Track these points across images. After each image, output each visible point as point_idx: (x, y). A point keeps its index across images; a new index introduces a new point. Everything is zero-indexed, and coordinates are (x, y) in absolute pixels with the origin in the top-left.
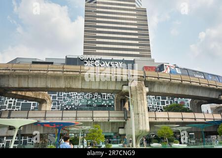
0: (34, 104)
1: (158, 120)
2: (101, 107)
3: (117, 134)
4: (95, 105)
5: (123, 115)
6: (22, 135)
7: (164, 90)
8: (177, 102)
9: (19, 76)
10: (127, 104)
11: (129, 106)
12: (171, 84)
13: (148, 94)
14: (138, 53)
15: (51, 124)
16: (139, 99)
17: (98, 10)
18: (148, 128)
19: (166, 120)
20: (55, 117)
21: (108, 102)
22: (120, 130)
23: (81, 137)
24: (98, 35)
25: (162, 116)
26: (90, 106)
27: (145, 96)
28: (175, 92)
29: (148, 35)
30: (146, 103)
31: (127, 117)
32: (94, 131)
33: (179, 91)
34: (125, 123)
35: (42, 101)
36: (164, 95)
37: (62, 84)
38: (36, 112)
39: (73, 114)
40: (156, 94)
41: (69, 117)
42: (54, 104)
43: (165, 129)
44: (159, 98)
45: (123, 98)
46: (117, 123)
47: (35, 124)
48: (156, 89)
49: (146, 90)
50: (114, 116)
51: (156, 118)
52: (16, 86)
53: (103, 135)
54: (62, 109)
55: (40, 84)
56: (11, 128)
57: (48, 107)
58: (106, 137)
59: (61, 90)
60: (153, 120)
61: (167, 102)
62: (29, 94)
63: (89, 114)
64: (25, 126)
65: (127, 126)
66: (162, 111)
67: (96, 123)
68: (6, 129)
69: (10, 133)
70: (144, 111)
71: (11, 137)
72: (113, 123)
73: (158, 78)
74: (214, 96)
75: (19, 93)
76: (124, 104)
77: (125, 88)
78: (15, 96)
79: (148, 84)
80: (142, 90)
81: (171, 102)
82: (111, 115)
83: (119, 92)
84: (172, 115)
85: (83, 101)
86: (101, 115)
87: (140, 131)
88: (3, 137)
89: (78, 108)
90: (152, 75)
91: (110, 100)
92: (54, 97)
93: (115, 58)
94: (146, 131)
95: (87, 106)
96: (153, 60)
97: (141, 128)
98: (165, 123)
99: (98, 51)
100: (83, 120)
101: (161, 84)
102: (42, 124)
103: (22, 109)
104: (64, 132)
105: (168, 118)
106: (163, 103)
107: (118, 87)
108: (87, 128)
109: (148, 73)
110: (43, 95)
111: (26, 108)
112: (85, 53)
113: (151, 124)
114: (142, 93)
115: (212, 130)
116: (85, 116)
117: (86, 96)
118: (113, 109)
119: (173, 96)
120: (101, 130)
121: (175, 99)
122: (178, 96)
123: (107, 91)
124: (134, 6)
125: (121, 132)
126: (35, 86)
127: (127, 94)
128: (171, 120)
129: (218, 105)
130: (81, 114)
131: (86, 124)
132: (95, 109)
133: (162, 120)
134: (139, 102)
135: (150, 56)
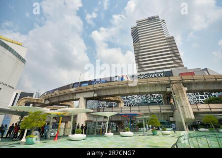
0: (114, 104)
1: (200, 111)
2: (153, 103)
3: (168, 120)
4: (149, 102)
5: (170, 108)
6: (111, 121)
7: (201, 88)
8: (215, 96)
10: (172, 100)
11: (174, 102)
12: (206, 83)
13: (187, 92)
14: (173, 65)
15: (125, 115)
16: (181, 96)
17: (141, 46)
18: (193, 117)
19: (209, 110)
20: (126, 110)
21: (158, 100)
22: (170, 118)
23: (144, 123)
24: (144, 60)
25: (204, 107)
26: (146, 103)
27: (185, 94)
28: (212, 89)
29: (178, 52)
30: (187, 98)
32: (152, 119)
34: (173, 113)
35: (118, 102)
36: (202, 92)
37: (128, 91)
38: (116, 108)
39: (136, 108)
40: (194, 92)
41: (135, 110)
42: (125, 103)
43: (209, 117)
44: (197, 94)
45: (168, 97)
46: (167, 113)
47: (117, 115)
48: (193, 88)
49: (186, 89)
50: (165, 109)
51: (198, 109)
52: (105, 95)
53: (159, 122)
54: (130, 106)
55: (116, 92)
56: (105, 117)
57: (122, 105)
58: (161, 123)
59: (127, 95)
60: (196, 111)
61: (206, 97)
62: (111, 98)
63: (146, 108)
64: (111, 116)
65: (175, 115)
66: (203, 103)
67: (152, 113)
68: (103, 118)
69: (105, 120)
70: (187, 104)
71: (105, 122)
72: (164, 113)
73: (194, 80)
75: (107, 98)
76: (170, 100)
77: (168, 90)
78: (105, 100)
79: (185, 85)
80: (182, 89)
81: (209, 96)
82: (162, 108)
83: (165, 93)
84: (212, 106)
85: (141, 100)
86: (155, 109)
88: (102, 122)
89: (139, 105)
90: (188, 79)
91: (159, 98)
92: (124, 99)
93: (158, 71)
94: (191, 119)
95: (144, 103)
96: (186, 68)
97: (187, 117)
98: (208, 113)
100: (143, 112)
101: (197, 83)
102: (121, 115)
103: (109, 107)
104: (133, 119)
105: (210, 109)
106: (202, 98)
107: (163, 89)
108: (147, 117)
109: (184, 77)
110: (119, 98)
111: (111, 106)
113: (195, 113)
114: (182, 92)
116: (144, 109)
117: (142, 97)
118: (162, 104)
119: (210, 92)
120: (157, 118)
121: (213, 94)
122: (215, 91)
123: (156, 93)
124: (164, 37)
125: (171, 119)
126: (114, 94)
127: (170, 93)
128: (213, 110)
130: (141, 108)
131: (146, 114)
132: (150, 105)
133: (204, 110)
134: (181, 98)
135: (183, 66)
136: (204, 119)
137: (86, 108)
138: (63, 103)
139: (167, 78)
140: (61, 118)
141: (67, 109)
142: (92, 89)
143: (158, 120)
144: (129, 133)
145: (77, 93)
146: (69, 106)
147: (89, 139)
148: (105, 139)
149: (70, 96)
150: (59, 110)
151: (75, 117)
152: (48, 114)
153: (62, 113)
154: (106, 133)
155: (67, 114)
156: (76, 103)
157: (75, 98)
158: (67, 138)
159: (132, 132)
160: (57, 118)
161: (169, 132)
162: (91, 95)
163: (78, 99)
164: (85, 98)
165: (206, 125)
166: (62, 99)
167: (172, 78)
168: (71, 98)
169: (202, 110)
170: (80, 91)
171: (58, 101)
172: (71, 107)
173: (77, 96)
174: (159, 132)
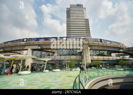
0: (51, 54)
1: (94, 59)
3: (79, 64)
4: (71, 54)
5: (81, 57)
6: (48, 64)
7: (96, 48)
9: (46, 45)
12: (99, 46)
13: (90, 50)
14: (86, 35)
15: (57, 60)
16: (87, 51)
17: (71, 21)
18: (90, 62)
19: (97, 59)
20: (58, 58)
21: (75, 53)
22: (80, 62)
23: (67, 65)
24: (71, 29)
25: (96, 58)
26: (69, 54)
28: (100, 49)
29: (89, 28)
30: (89, 53)
31: (82, 58)
32: (71, 63)
33: (102, 49)
34: (82, 60)
35: (54, 53)
36: (96, 50)
38: (52, 56)
40: (93, 50)
41: (63, 58)
42: (58, 54)
43: (97, 62)
44: (94, 51)
46: (79, 60)
47: (52, 60)
48: (93, 48)
49: (90, 48)
50: (78, 57)
51: (93, 58)
52: (46, 48)
54: (60, 55)
56: (45, 61)
57: (56, 54)
58: (75, 65)
60: (92, 59)
61: (97, 53)
62: (50, 50)
64: (49, 61)
66: (95, 56)
67: (72, 60)
68: (43, 62)
69: (45, 63)
70: (89, 56)
72: (77, 60)
73: (94, 44)
74: (117, 50)
75: (47, 50)
78: (45, 51)
79: (90, 46)
81: (99, 53)
82: (77, 57)
84: (99, 57)
85: (67, 52)
86: (73, 57)
87: (87, 63)
88: (42, 64)
89: (65, 55)
90: (91, 43)
92: (57, 51)
95: (68, 54)
97: (88, 62)
98: (97, 60)
100: (67, 59)
101: (95, 46)
102: (54, 60)
103: (48, 55)
104: (61, 63)
105: (98, 58)
106: (96, 53)
108: (69, 61)
110: (54, 51)
111: (49, 55)
113: (92, 60)
114: (88, 49)
115: (116, 63)
116: (68, 58)
117: (68, 51)
118: (77, 55)
119: (100, 50)
121: (101, 52)
122: (102, 50)
123: (75, 49)
124: (84, 18)
125: (81, 63)
128: (99, 59)
129: (118, 54)
130: (66, 57)
131: (68, 60)
132: (71, 55)
133: (96, 59)
134: (87, 53)
135: (90, 36)
136: (94, 63)
137: (32, 55)
138: (15, 52)
140: (13, 61)
141: (18, 55)
142: (37, 44)
143: (74, 63)
144: (58, 70)
145: (26, 45)
146: (20, 54)
147: (33, 74)
149: (20, 47)
150: (11, 56)
151: (24, 61)
152: (2, 58)
153: (14, 58)
154: (44, 70)
155: (18, 59)
156: (25, 52)
157: (24, 48)
158: (17, 74)
159: (60, 69)
160: (9, 61)
161: (79, 69)
162: (37, 47)
163: (27, 50)
164: (32, 49)
165: (95, 66)
166: (14, 49)
168: (21, 49)
169: (95, 59)
170: (28, 44)
171: (11, 50)
172: (22, 54)
173: (26, 48)
174: (73, 69)
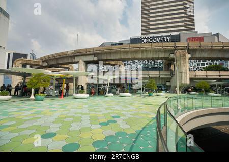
1: (197, 77)
2: (154, 69)
3: (165, 85)
4: (150, 67)
5: (169, 74)
6: (111, 84)
7: (205, 55)
8: (216, 64)
9: (106, 53)
10: (172, 66)
11: (174, 68)
12: (211, 50)
13: (190, 59)
14: (183, 28)
16: (182, 62)
18: (188, 82)
19: (205, 77)
21: (159, 65)
24: (151, 19)
25: (201, 74)
26: (147, 68)
27: (187, 61)
30: (188, 65)
32: (150, 83)
33: (220, 56)
34: (171, 79)
36: (204, 59)
37: (130, 56)
40: (196, 59)
43: (203, 83)
44: (199, 61)
45: (170, 63)
46: (165, 78)
48: (197, 55)
49: (190, 56)
50: (164, 74)
51: (195, 76)
53: (156, 86)
55: (118, 57)
58: (157, 86)
59: (129, 59)
60: (193, 77)
61: (207, 64)
62: (112, 63)
63: (146, 73)
65: (172, 80)
66: (201, 70)
67: (151, 78)
70: (186, 71)
71: (106, 85)
72: (162, 78)
73: (200, 46)
75: (107, 62)
77: (172, 56)
78: (105, 64)
79: (189, 51)
80: (185, 56)
81: (210, 64)
82: (161, 74)
83: (167, 59)
84: (210, 73)
85: (142, 65)
86: (154, 74)
87: (182, 84)
90: (194, 45)
91: (160, 64)
92: (125, 64)
93: (164, 35)
94: (186, 84)
95: (145, 68)
96: (197, 32)
97: (183, 82)
98: (204, 79)
99: (151, 31)
101: (202, 50)
105: (207, 76)
106: (203, 65)
107: (166, 55)
108: (146, 81)
109: (191, 43)
110: (119, 63)
112: (142, 34)
113: (191, 79)
114: (185, 59)
117: (144, 62)
118: (162, 70)
119: (213, 59)
121: (215, 62)
122: (217, 59)
123: (158, 58)
125: (168, 84)
126: (114, 58)
127: (173, 60)
128: (209, 77)
131: (145, 79)
132: (150, 70)
133: (201, 77)
134: (182, 65)
135: (194, 29)
136: (197, 84)
137: (86, 71)
138: (62, 66)
139: (173, 43)
140: (64, 80)
141: (67, 72)
142: (91, 52)
143: (155, 84)
144: (128, 94)
145: (76, 56)
146: (68, 69)
147: (92, 98)
148: (106, 98)
149: (68, 59)
150: (61, 72)
151: (77, 79)
152: (51, 76)
153: (65, 76)
154: (107, 94)
155: (70, 76)
157: (74, 61)
158: (73, 97)
159: (130, 93)
160: (59, 80)
161: (164, 94)
162: (91, 58)
163: (78, 62)
164: (84, 62)
165: (196, 90)
166: (60, 62)
167: (178, 44)
168: (70, 61)
169: (199, 77)
170: (79, 54)
171: (56, 63)
172: (71, 70)
173: (77, 59)
174: (154, 94)
